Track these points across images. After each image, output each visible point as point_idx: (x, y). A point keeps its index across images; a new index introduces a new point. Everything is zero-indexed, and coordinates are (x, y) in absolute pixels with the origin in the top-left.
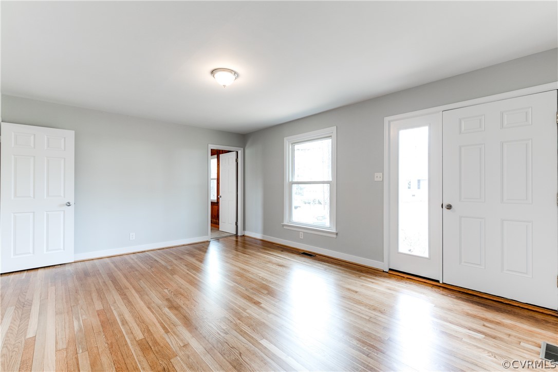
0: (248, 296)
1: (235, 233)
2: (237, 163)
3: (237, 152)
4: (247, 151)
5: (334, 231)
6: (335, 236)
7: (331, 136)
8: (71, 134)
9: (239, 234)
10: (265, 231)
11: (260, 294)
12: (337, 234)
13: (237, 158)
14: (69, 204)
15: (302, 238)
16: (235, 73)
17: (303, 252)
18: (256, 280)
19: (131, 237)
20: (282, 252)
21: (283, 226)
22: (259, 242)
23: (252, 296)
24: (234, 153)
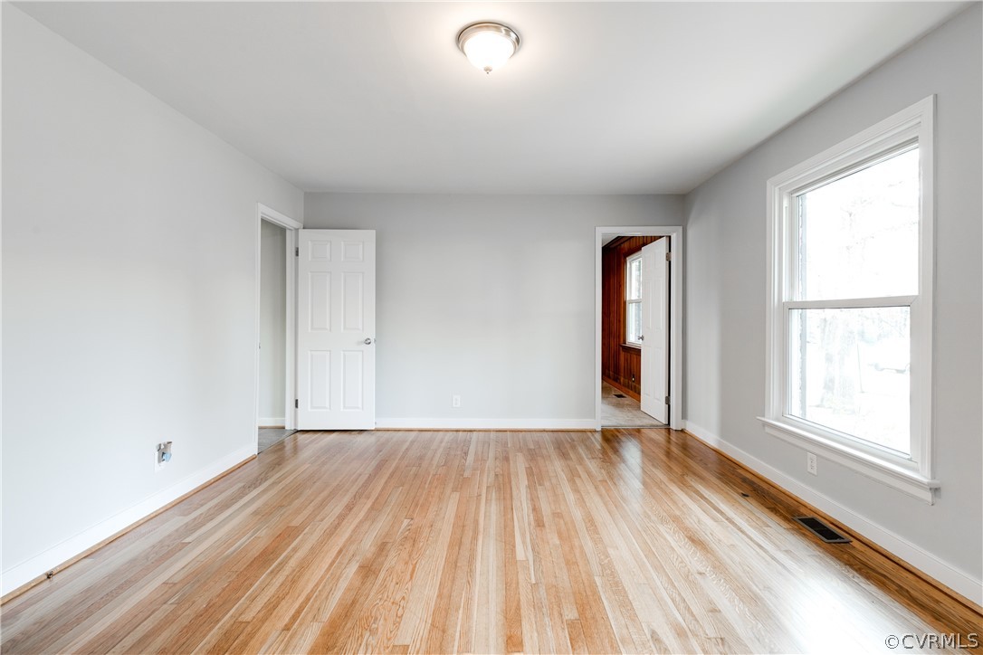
0: (518, 608)
1: (664, 421)
2: (670, 263)
3: (670, 237)
4: (692, 233)
5: (923, 476)
6: (928, 496)
7: (915, 140)
8: (369, 236)
9: (673, 426)
10: (724, 431)
11: (551, 615)
12: (935, 490)
13: (670, 251)
14: (368, 342)
15: (815, 472)
16: (509, 29)
17: (810, 515)
18: (587, 562)
19: (454, 402)
20: (742, 500)
21: (765, 424)
22: (713, 456)
23: (526, 611)
24: (663, 242)
